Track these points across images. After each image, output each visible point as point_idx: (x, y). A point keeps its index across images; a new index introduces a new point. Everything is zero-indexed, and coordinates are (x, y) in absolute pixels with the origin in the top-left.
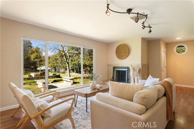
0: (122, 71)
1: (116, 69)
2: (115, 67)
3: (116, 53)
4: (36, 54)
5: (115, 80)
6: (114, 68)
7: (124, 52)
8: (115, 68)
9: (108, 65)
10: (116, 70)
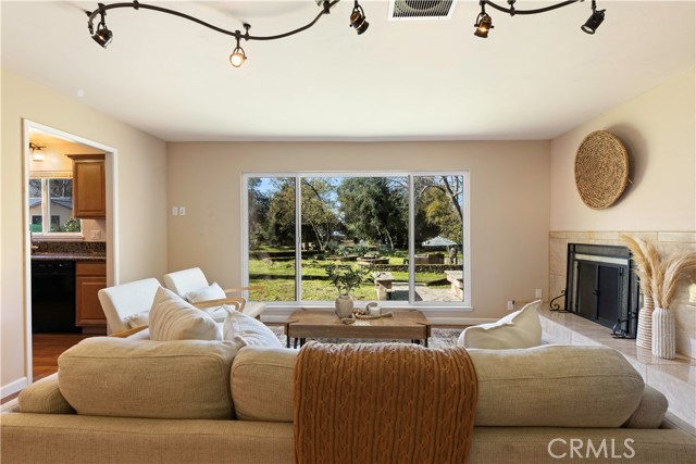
0: (601, 267)
1: (579, 257)
2: (574, 245)
3: (578, 179)
4: (437, 203)
5: (574, 309)
6: (573, 249)
7: (611, 168)
8: (575, 252)
9: (552, 236)
10: (580, 262)
